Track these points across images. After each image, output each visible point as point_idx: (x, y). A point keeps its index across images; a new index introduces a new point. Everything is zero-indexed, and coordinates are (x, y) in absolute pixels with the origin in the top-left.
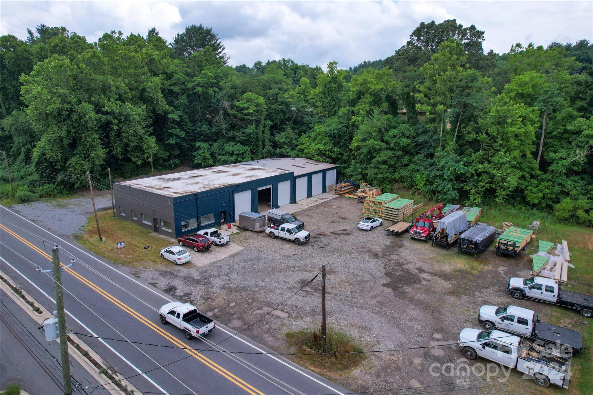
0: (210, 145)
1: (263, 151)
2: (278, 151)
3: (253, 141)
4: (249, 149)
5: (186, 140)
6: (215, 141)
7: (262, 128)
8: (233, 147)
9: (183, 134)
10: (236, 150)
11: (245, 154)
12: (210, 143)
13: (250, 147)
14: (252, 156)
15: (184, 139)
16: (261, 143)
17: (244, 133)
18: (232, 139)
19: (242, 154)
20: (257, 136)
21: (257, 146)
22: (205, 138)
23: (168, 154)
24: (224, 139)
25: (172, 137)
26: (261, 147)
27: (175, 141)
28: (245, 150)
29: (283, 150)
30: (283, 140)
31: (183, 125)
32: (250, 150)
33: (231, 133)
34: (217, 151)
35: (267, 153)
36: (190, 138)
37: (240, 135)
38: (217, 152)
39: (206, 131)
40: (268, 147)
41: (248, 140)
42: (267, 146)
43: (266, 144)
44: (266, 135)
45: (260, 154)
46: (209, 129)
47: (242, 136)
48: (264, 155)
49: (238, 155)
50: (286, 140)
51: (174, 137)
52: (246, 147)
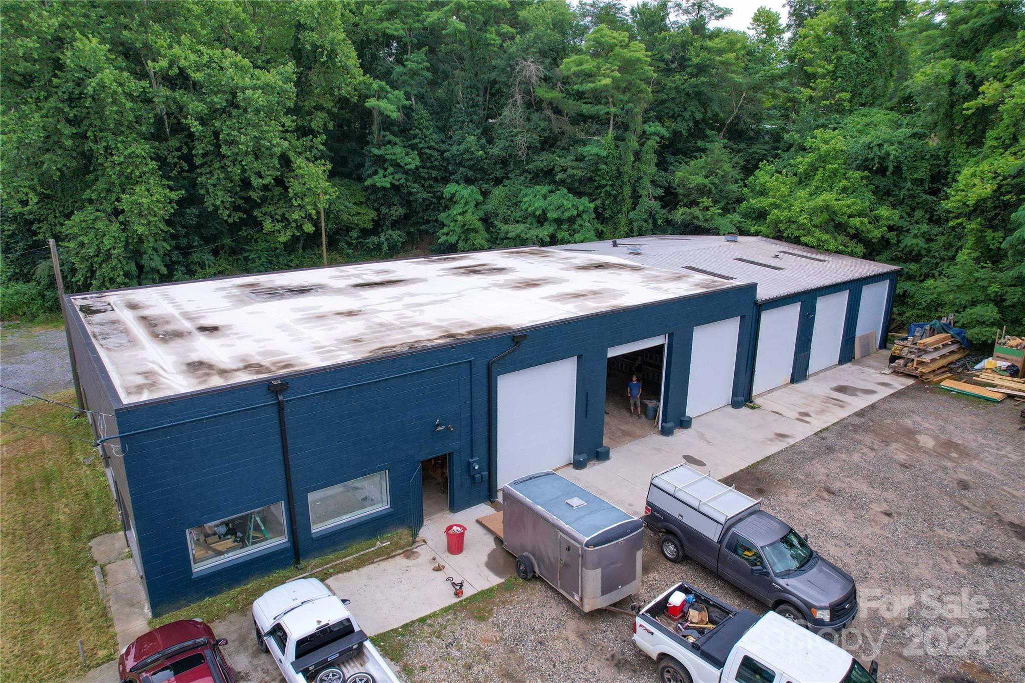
0: (485, 194)
1: (632, 215)
2: (680, 214)
3: (604, 182)
4: (592, 206)
5: (424, 179)
6: (498, 182)
7: (635, 145)
8: (545, 197)
9: (412, 161)
10: (552, 207)
11: (579, 222)
12: (485, 187)
13: (594, 200)
14: (600, 227)
15: (415, 174)
16: (627, 190)
17: (580, 159)
18: (547, 175)
19: (571, 220)
20: (618, 170)
21: (615, 197)
22: (470, 173)
23: (373, 214)
24: (522, 178)
25: (385, 170)
26: (629, 201)
27: (389, 179)
28: (581, 208)
29: (696, 211)
30: (699, 180)
31: (415, 136)
32: (596, 210)
33: (543, 160)
34: (502, 210)
35: (646, 221)
36: (434, 173)
37: (570, 163)
38: (500, 212)
39: (473, 153)
40: (649, 203)
41: (591, 180)
42: (646, 199)
43: (644, 193)
44: (644, 167)
45: (623, 221)
46: (483, 148)
47: (573, 168)
48: (635, 225)
49: (559, 222)
50: (707, 182)
51: (391, 170)
52: (585, 200)
